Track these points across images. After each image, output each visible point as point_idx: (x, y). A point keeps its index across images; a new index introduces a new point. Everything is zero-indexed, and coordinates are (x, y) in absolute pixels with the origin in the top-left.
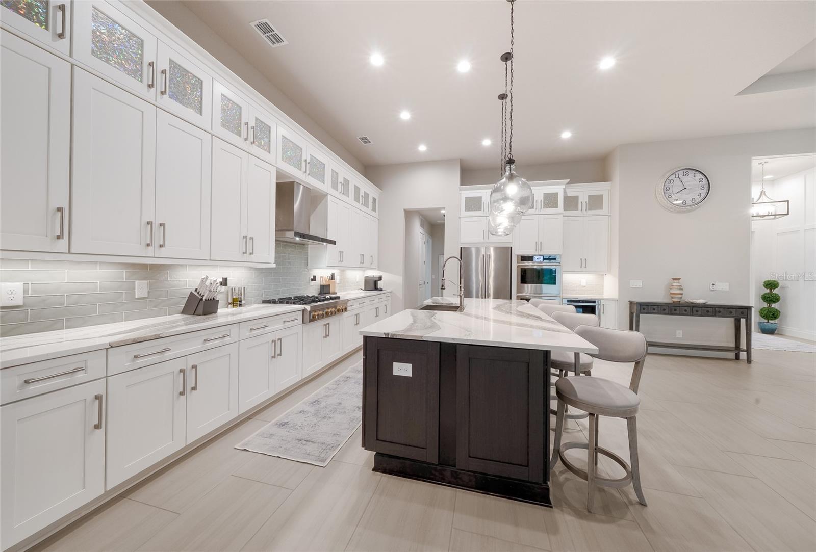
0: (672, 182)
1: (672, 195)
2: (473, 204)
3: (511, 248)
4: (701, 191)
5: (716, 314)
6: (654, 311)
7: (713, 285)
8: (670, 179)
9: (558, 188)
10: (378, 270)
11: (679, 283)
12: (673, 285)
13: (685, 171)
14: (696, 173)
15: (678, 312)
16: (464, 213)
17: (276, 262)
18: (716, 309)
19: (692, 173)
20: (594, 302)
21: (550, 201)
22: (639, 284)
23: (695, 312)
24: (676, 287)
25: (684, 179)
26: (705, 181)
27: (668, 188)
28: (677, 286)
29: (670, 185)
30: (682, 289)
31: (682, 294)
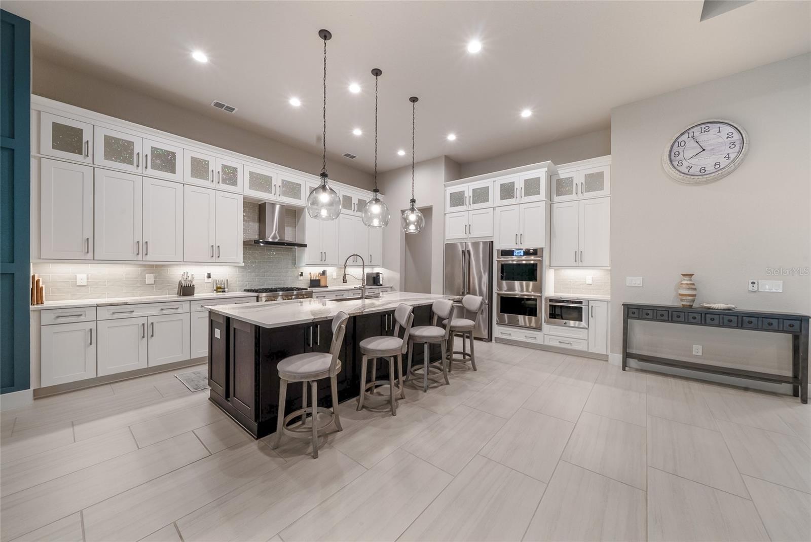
0: (683, 144)
1: (684, 162)
2: (457, 200)
3: (492, 242)
4: (730, 151)
5: (744, 326)
6: (647, 317)
7: (753, 283)
8: (680, 140)
9: (539, 171)
10: (383, 267)
11: (691, 280)
12: (682, 284)
13: (703, 126)
14: (721, 126)
15: (682, 319)
16: (449, 209)
17: (244, 262)
18: (744, 318)
19: (714, 128)
20: (581, 303)
21: (531, 187)
22: (638, 281)
23: (708, 320)
24: (684, 286)
25: (702, 138)
26: (736, 136)
27: (677, 153)
28: (687, 284)
29: (680, 149)
30: (695, 289)
31: (694, 295)
